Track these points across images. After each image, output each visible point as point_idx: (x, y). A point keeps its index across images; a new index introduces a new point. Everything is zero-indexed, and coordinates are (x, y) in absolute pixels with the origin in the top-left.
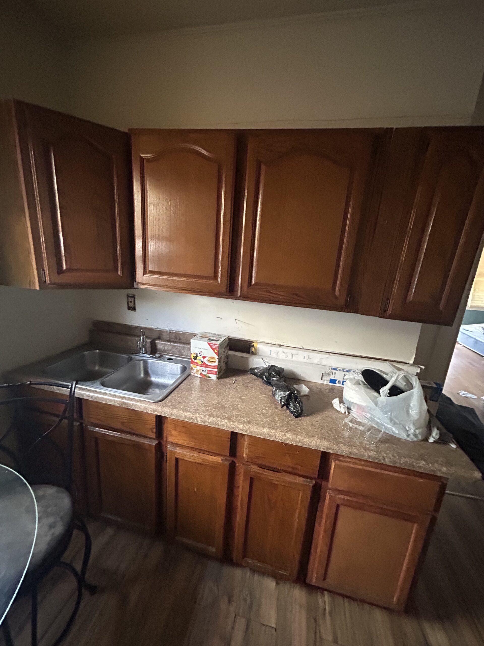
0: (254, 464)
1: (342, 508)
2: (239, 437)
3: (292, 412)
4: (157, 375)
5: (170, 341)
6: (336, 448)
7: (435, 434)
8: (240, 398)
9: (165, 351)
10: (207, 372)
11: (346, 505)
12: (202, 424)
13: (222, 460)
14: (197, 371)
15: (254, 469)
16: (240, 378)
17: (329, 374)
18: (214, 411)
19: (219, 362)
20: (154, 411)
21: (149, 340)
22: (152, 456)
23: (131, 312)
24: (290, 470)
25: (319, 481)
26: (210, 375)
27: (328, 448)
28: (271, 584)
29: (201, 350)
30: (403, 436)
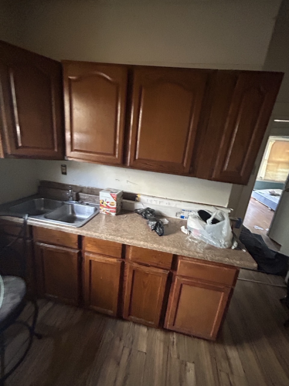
0: (135, 262)
1: (184, 286)
2: (127, 247)
3: (158, 233)
4: (80, 213)
5: (87, 193)
6: (181, 252)
7: (235, 244)
8: (128, 226)
9: (84, 199)
10: (109, 211)
11: (186, 284)
12: (105, 240)
13: (117, 260)
14: (104, 211)
15: (135, 265)
16: (129, 215)
17: (180, 213)
18: (113, 232)
19: (117, 205)
20: (77, 232)
21: (75, 193)
22: (75, 259)
23: (64, 176)
24: (156, 265)
25: (171, 271)
26: (111, 213)
27: (176, 252)
28: (144, 330)
29: (106, 198)
30: (218, 246)
